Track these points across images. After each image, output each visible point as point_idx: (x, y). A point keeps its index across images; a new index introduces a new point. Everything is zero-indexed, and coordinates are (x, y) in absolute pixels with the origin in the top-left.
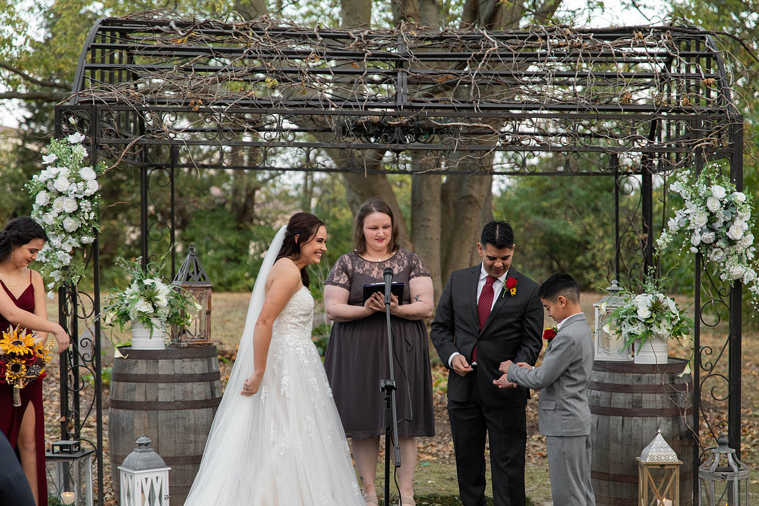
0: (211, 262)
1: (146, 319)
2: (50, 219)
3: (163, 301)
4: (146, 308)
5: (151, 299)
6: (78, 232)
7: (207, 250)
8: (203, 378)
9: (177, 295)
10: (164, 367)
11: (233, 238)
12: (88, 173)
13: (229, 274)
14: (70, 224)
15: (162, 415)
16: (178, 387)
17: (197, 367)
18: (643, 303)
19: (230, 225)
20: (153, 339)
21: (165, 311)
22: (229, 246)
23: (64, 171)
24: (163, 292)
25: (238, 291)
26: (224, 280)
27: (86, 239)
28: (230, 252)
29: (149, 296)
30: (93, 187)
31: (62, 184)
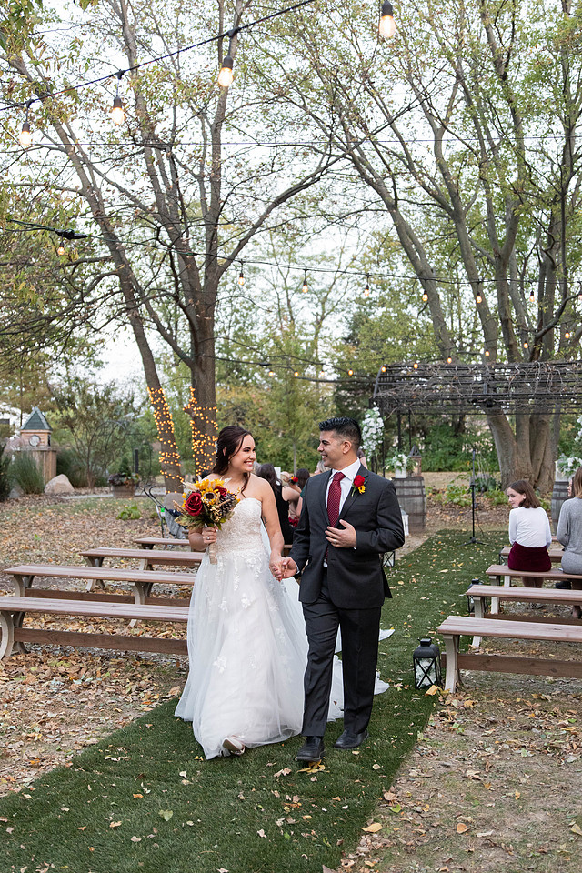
0: (440, 455)
1: (400, 468)
2: (368, 435)
3: (405, 462)
4: (400, 464)
5: (401, 461)
6: (377, 440)
7: (438, 448)
8: (419, 487)
9: (410, 460)
10: (406, 483)
11: (453, 441)
12: (380, 420)
13: (450, 462)
14: (374, 437)
15: (406, 499)
16: (410, 490)
17: (417, 484)
18: (570, 461)
19: (451, 434)
20: (402, 474)
21: (406, 465)
22: (451, 446)
23: (372, 420)
24: (405, 459)
25: (456, 471)
26: (448, 465)
27: (380, 442)
28: (451, 449)
29: (401, 460)
30: (382, 425)
31: (372, 424)
